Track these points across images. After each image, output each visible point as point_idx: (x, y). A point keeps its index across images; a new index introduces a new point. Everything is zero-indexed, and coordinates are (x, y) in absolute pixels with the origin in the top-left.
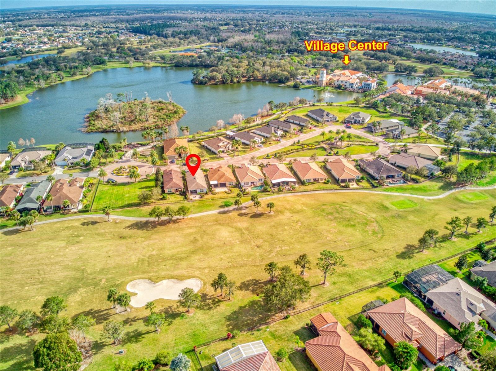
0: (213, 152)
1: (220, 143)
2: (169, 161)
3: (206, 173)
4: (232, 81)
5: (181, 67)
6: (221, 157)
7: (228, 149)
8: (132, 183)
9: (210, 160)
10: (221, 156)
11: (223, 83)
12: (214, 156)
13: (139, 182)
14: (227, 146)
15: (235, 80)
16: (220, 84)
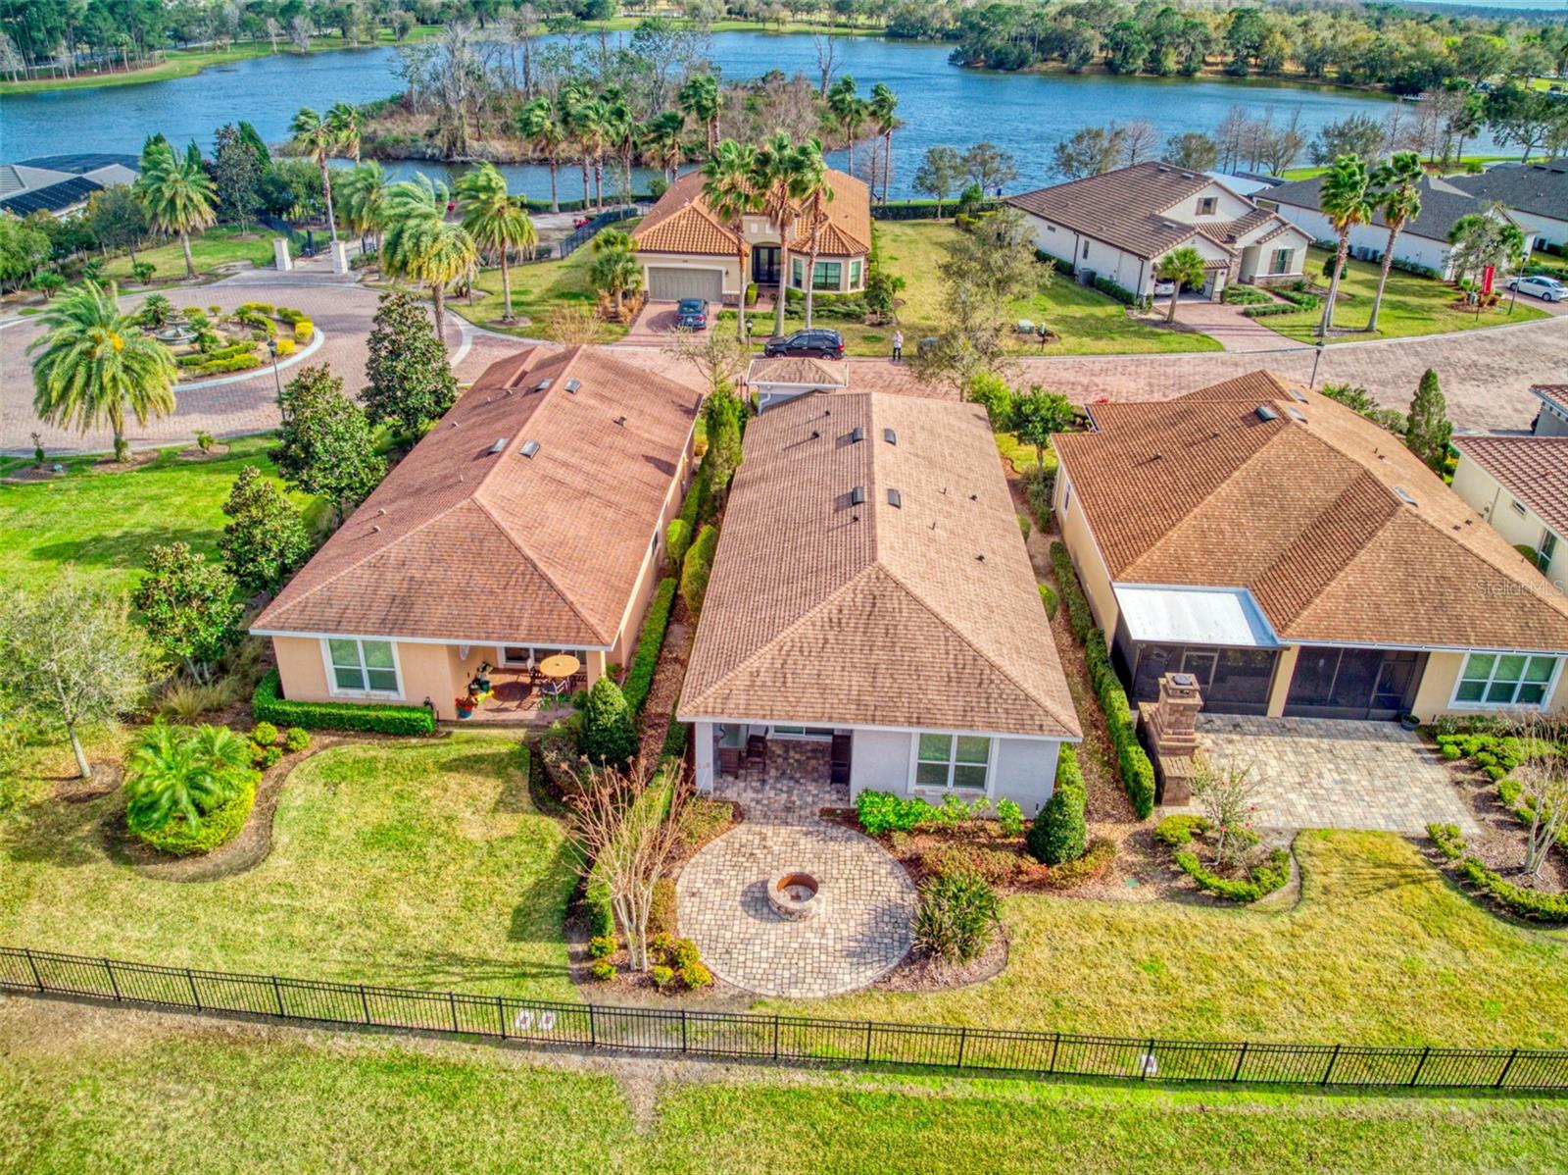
0: (1092, 281)
1: (1169, 201)
2: (652, 310)
3: (1026, 456)
4: (1155, 69)
5: (913, 37)
6: (1185, 329)
7: (1240, 281)
8: (78, 465)
9: (1070, 341)
10: (1177, 317)
11: (1111, 69)
12: (1113, 309)
13: (159, 463)
14: (1242, 243)
15: (1171, 63)
16: (1092, 73)
